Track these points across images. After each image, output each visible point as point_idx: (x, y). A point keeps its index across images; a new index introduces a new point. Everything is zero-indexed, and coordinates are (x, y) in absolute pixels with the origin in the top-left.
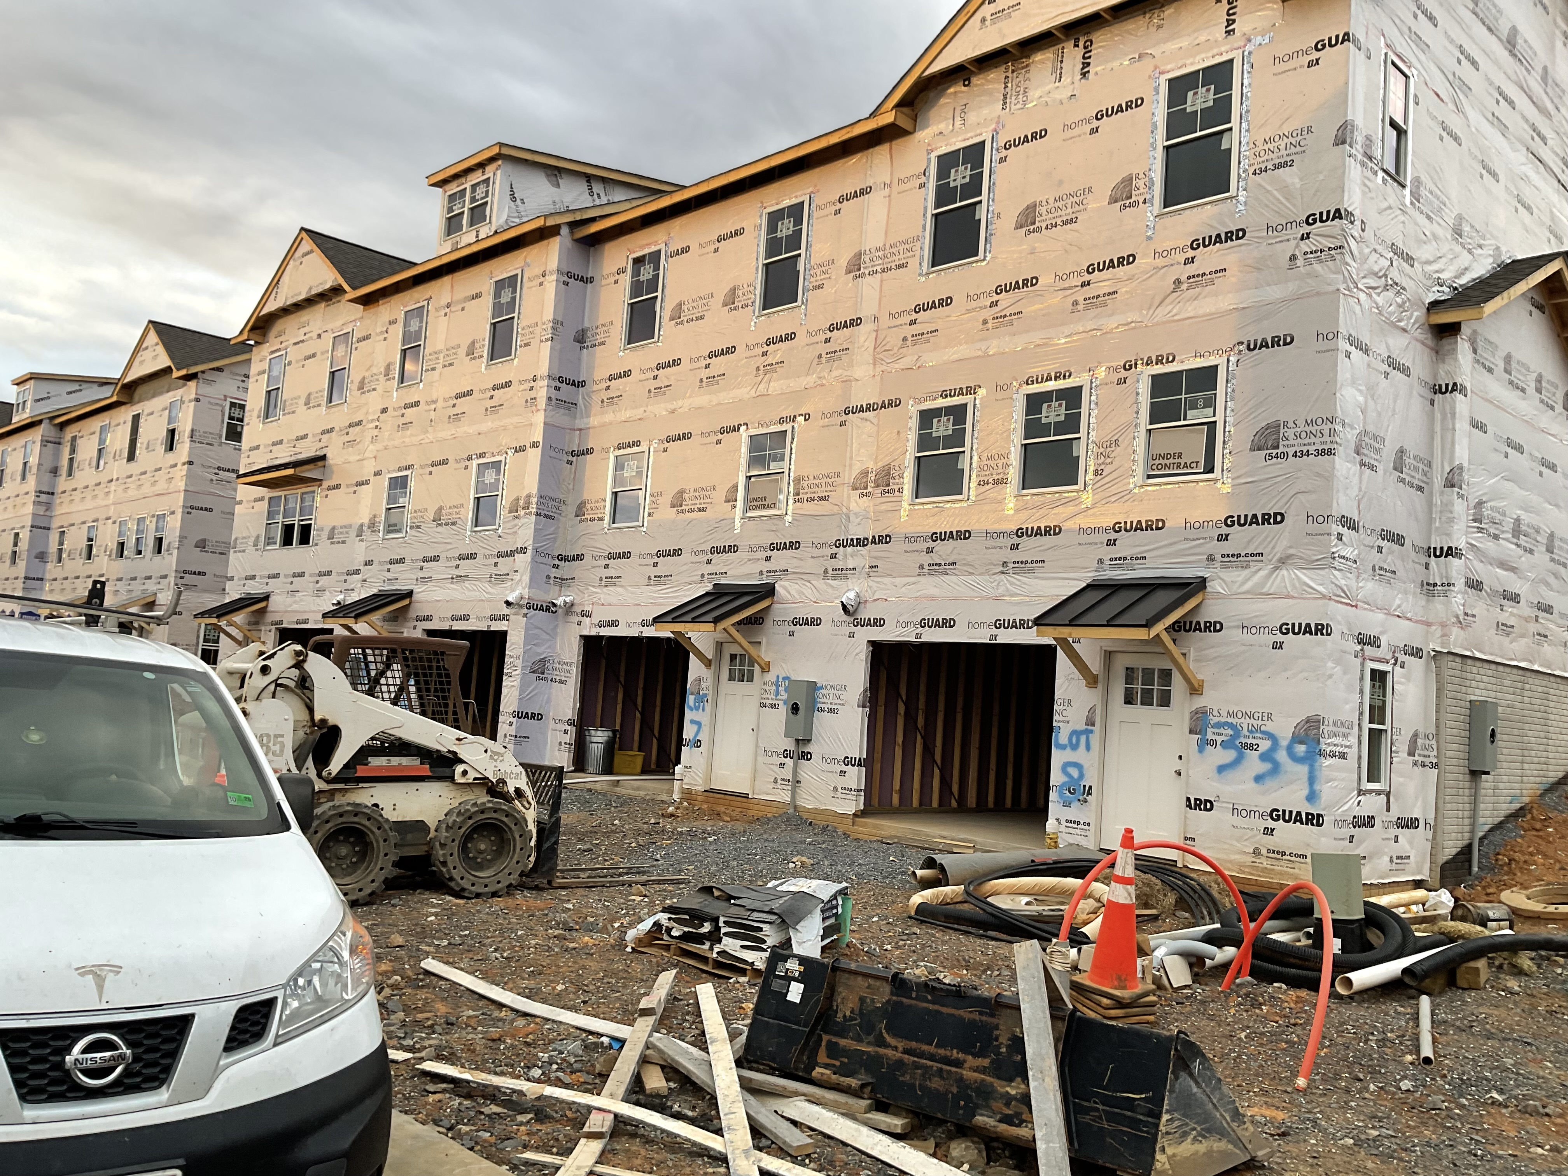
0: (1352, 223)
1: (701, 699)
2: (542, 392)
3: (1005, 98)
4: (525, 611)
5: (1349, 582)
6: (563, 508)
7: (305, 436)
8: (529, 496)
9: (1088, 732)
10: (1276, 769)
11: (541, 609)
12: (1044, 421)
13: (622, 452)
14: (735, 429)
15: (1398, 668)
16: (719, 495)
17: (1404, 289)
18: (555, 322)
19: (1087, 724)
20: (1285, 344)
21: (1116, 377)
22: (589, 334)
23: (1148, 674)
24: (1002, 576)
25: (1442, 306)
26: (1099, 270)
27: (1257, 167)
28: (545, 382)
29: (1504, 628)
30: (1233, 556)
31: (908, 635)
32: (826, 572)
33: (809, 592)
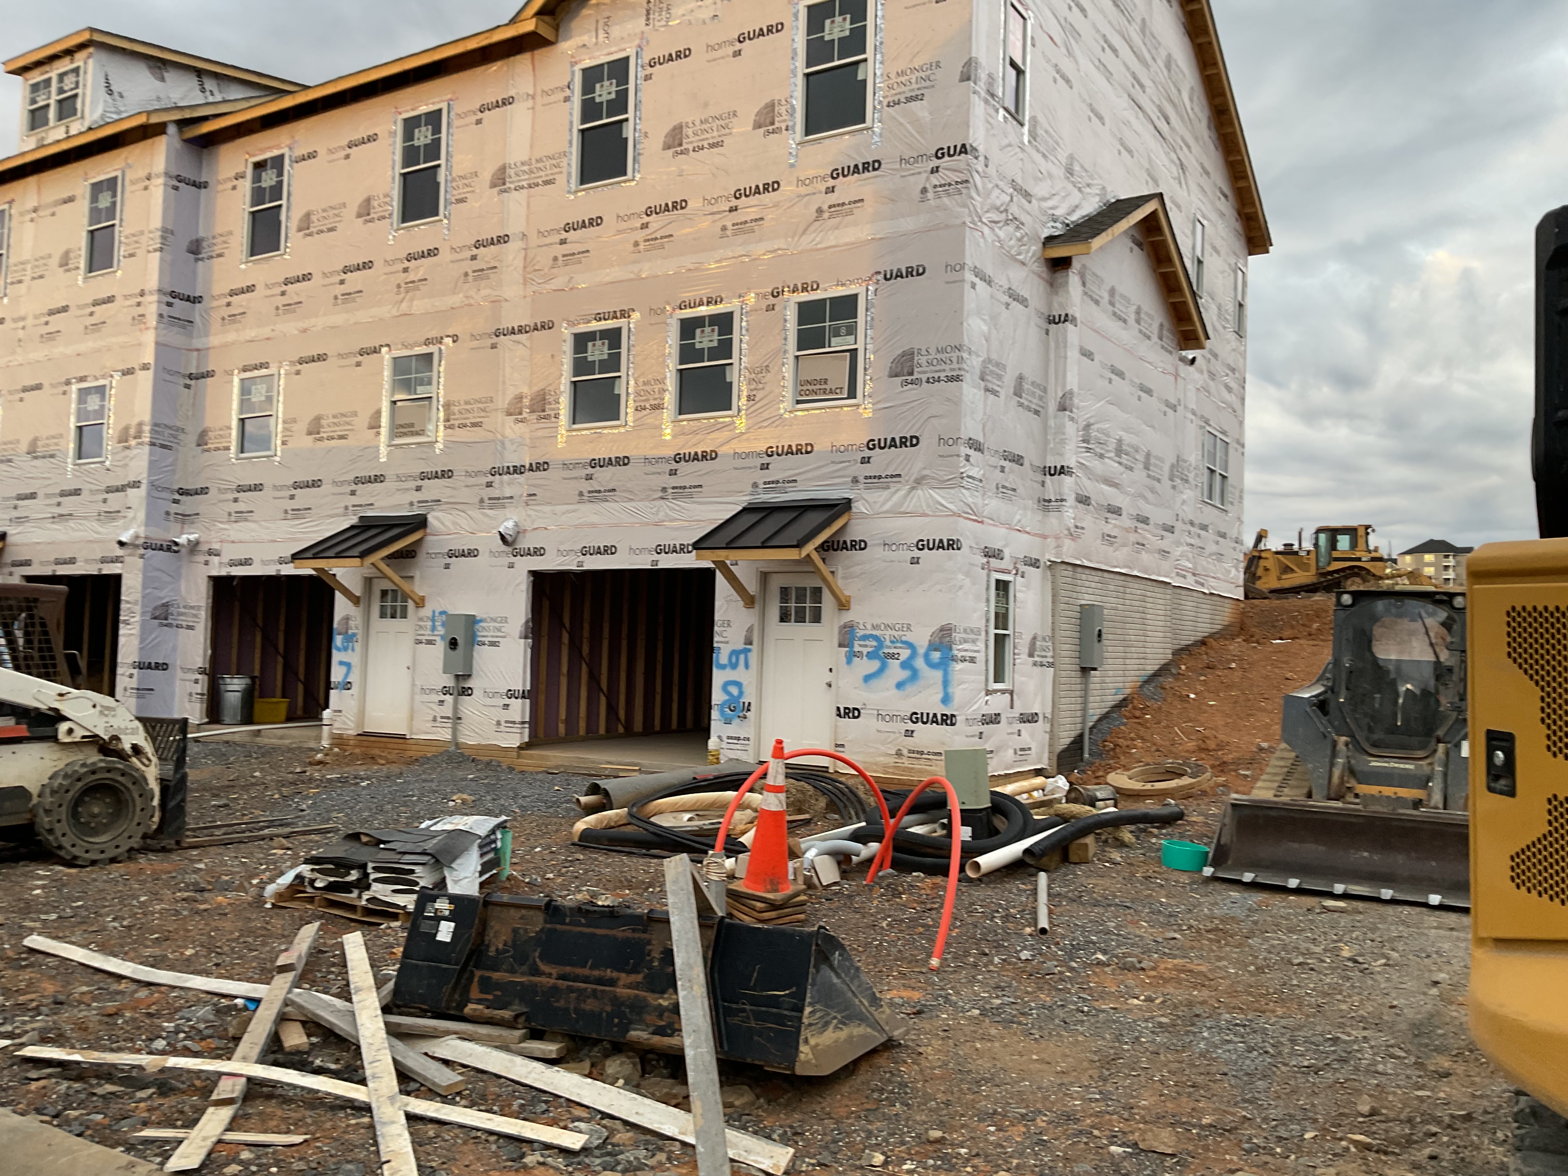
0: (976, 158)
1: (350, 638)
2: (152, 307)
3: (648, 13)
4: (142, 551)
5: (976, 500)
6: (182, 436)
8: (140, 424)
9: (746, 651)
10: (915, 675)
11: (161, 548)
12: (698, 346)
13: (248, 375)
14: (376, 351)
15: (1018, 578)
16: (361, 421)
17: (1023, 224)
18: (165, 230)
19: (746, 644)
20: (918, 274)
21: (764, 304)
22: (205, 244)
23: (801, 594)
24: (662, 502)
25: (1056, 241)
26: (746, 196)
27: (890, 99)
28: (155, 298)
29: (1108, 538)
30: (875, 477)
31: (570, 564)
32: (482, 501)
33: (464, 522)
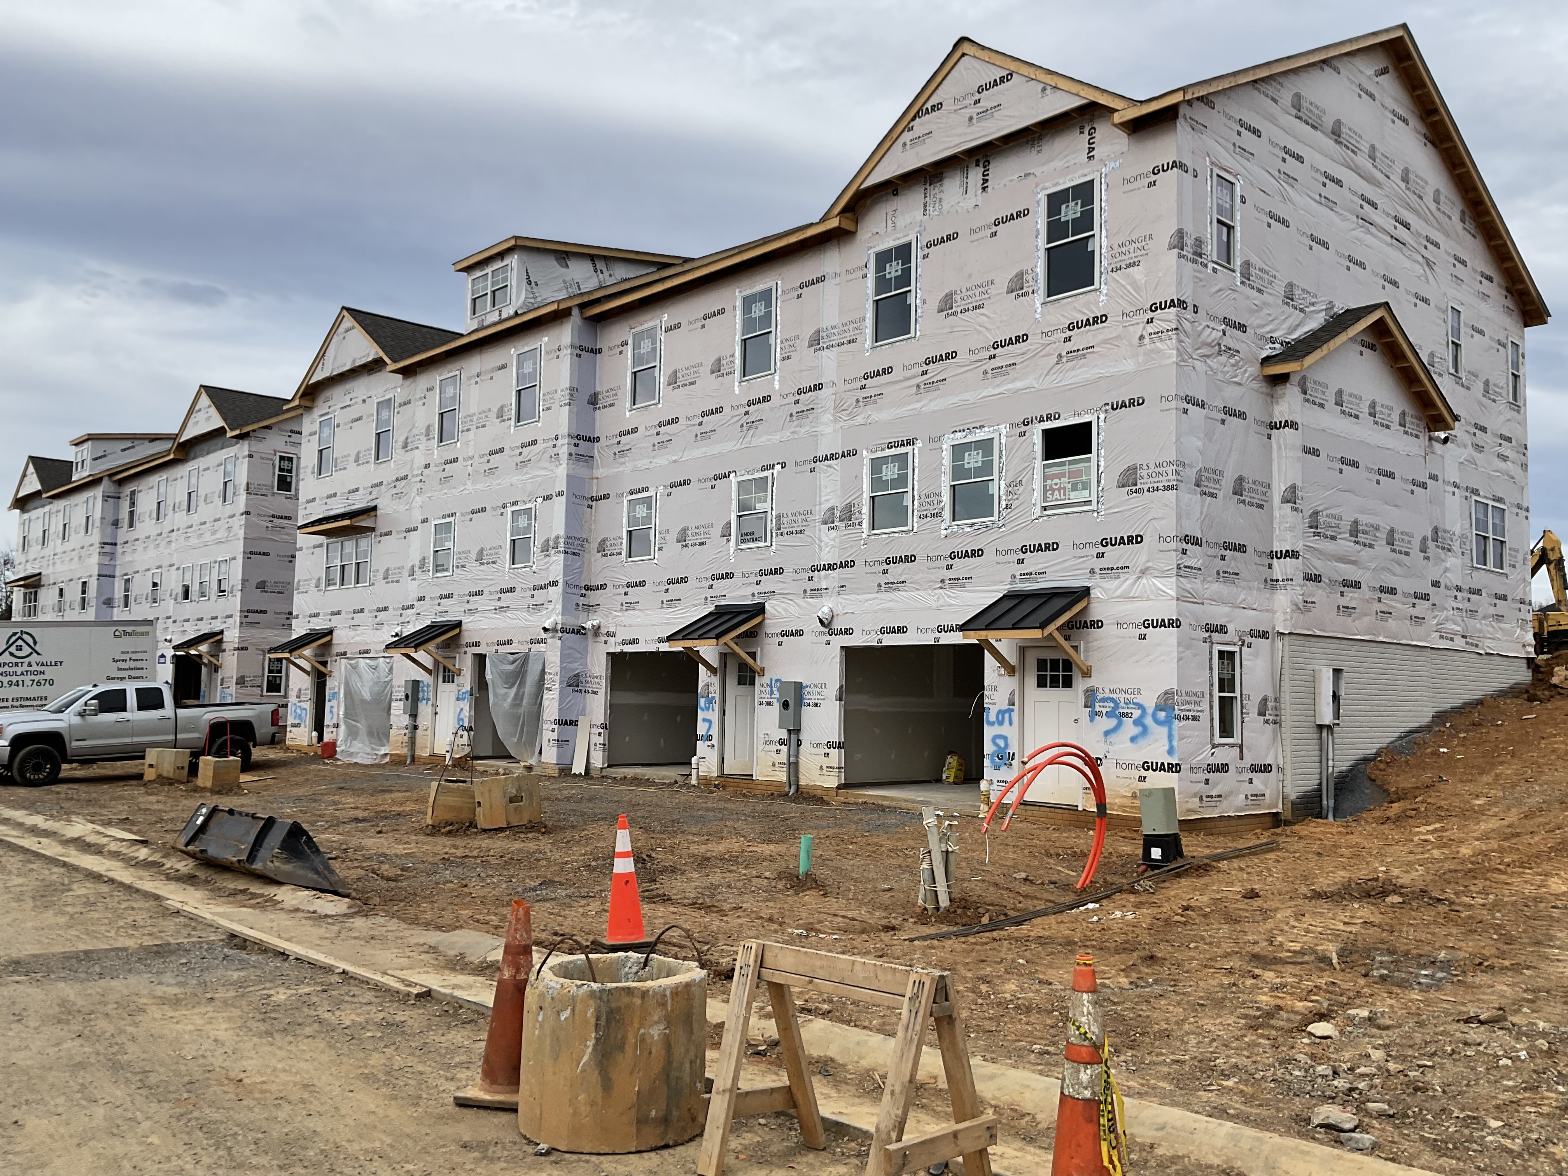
0: (1184, 309)
1: (710, 700)
2: (564, 448)
3: (925, 206)
4: (560, 634)
5: (1194, 586)
6: (586, 545)
7: (357, 490)
8: (557, 538)
9: (1010, 711)
10: (1145, 730)
11: (573, 632)
12: (966, 466)
13: (634, 497)
14: (726, 476)
15: (1245, 649)
16: (716, 531)
17: (1237, 352)
18: (572, 389)
19: (1009, 705)
20: (1139, 404)
21: (1018, 431)
22: (600, 397)
23: (1055, 663)
24: (942, 591)
25: (1275, 360)
26: (1002, 346)
27: (1114, 266)
28: (566, 441)
29: (1347, 610)
30: (1108, 569)
31: (872, 641)
32: (805, 592)
33: (793, 610)
